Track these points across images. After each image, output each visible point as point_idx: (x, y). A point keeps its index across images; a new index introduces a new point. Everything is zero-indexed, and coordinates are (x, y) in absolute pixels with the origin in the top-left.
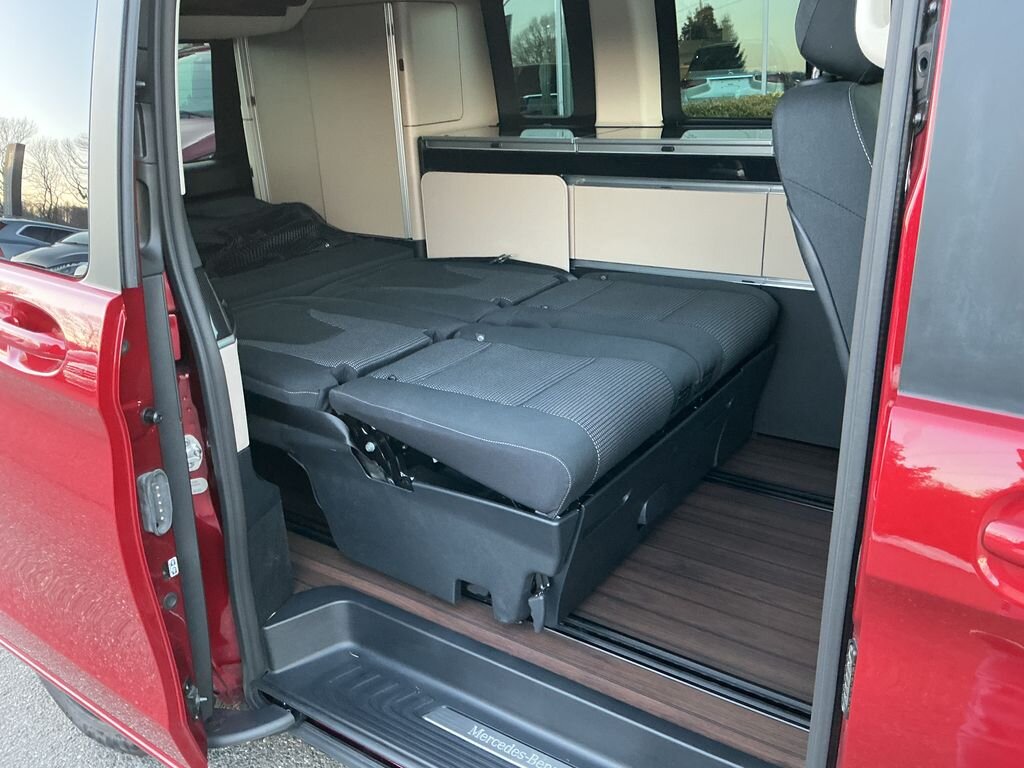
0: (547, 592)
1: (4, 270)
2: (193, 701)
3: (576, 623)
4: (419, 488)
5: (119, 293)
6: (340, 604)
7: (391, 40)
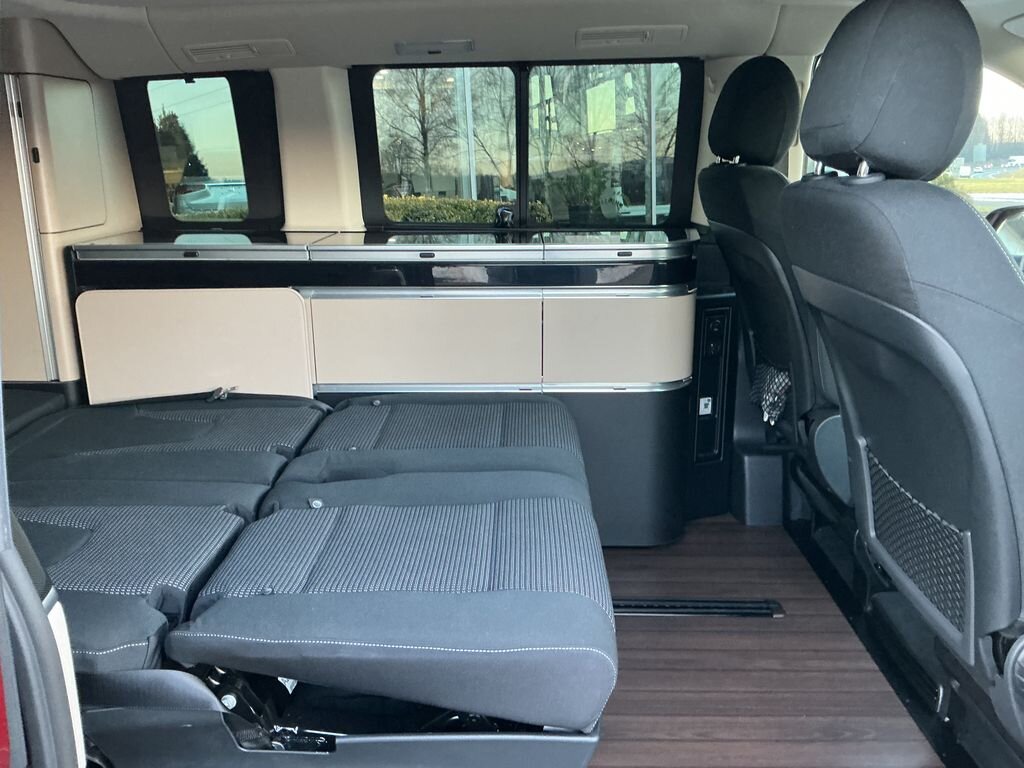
7: (15, 123)
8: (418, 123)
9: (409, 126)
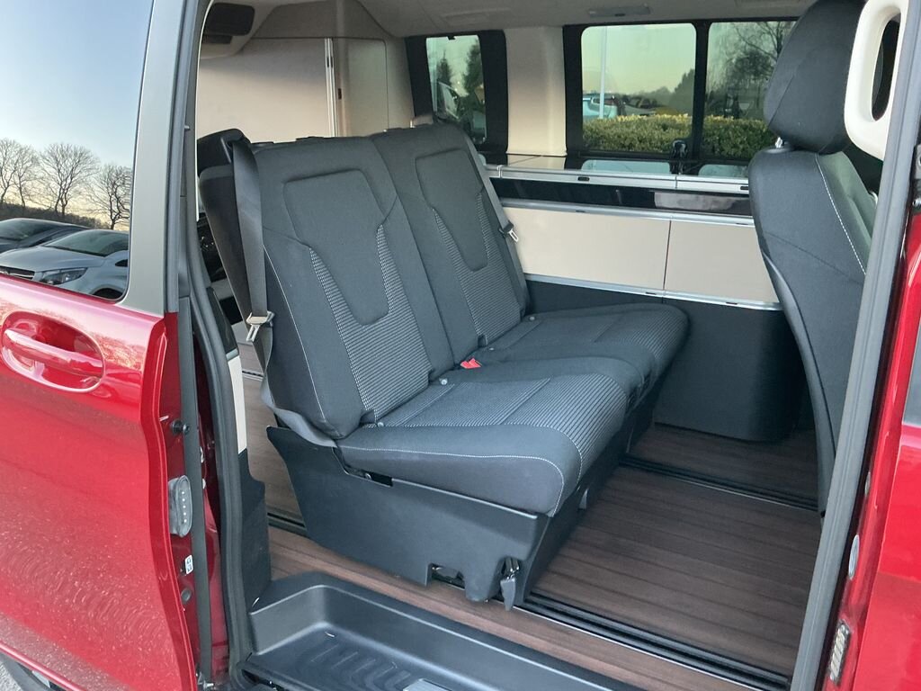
0: (518, 575)
1: (3, 283)
2: (201, 686)
3: (535, 599)
4: (396, 482)
5: (162, 317)
6: (317, 588)
8: (775, 40)
9: (765, 43)
